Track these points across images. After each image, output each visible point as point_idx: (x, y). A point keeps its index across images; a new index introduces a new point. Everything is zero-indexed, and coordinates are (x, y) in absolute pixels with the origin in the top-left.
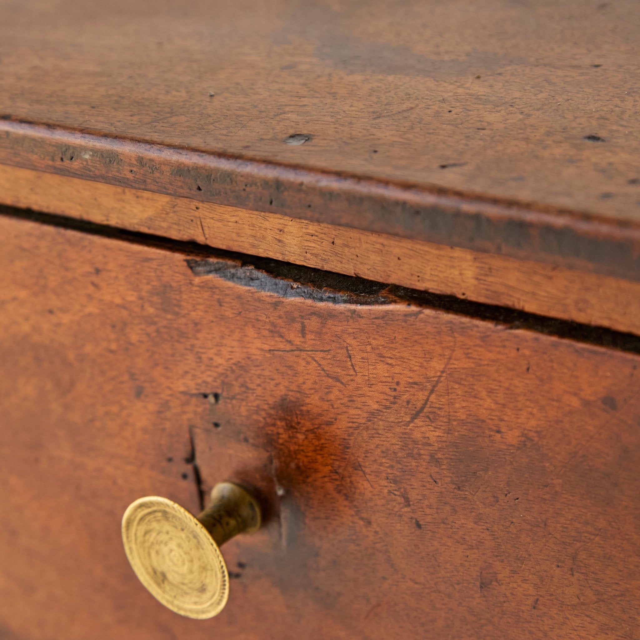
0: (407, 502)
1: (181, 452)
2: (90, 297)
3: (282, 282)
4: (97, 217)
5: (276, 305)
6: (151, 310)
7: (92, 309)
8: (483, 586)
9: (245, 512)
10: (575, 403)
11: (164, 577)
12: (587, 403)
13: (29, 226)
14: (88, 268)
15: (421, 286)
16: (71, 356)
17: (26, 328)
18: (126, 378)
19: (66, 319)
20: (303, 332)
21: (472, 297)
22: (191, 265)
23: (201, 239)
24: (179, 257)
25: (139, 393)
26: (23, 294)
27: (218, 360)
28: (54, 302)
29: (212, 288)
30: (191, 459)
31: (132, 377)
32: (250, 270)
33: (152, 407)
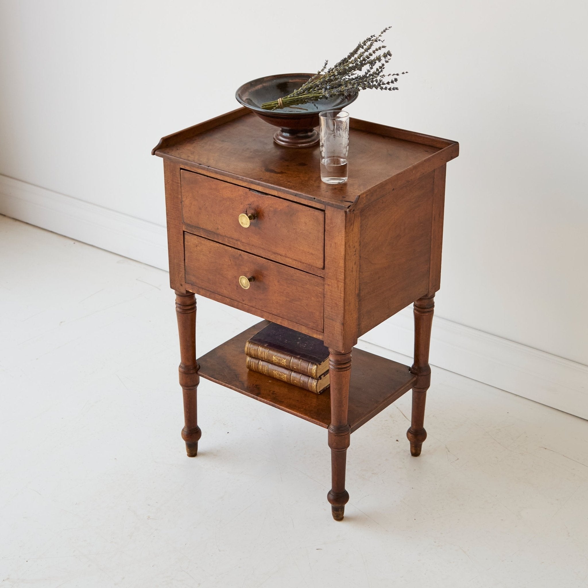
0: (269, 216)
1: (245, 211)
2: (237, 193)
3: (259, 193)
4: (239, 184)
5: (258, 195)
6: (244, 195)
7: (237, 194)
8: (276, 225)
9: (252, 217)
10: (285, 206)
11: (243, 223)
12: (286, 206)
13: (231, 184)
14: (238, 190)
15: (272, 194)
16: (234, 199)
17: (229, 196)
18: (240, 202)
19: (234, 195)
20: (260, 198)
21: (277, 196)
22: (249, 190)
23: (250, 188)
24: (248, 189)
25: (242, 204)
26: (229, 192)
27: (251, 201)
28: (233, 193)
29: (251, 193)
30: (246, 212)
31: (241, 202)
32: (255, 191)
33: (243, 206)
